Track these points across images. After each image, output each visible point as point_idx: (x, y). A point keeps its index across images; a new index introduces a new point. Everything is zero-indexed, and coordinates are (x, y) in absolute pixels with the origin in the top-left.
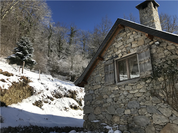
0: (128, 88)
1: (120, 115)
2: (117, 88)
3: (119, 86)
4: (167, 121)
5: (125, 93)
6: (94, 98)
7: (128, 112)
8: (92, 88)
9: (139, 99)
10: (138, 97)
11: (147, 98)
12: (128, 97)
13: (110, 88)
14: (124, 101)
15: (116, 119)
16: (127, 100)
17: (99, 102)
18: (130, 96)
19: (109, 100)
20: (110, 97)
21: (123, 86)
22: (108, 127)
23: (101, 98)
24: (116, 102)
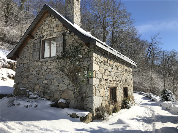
0: (48, 64)
1: (40, 84)
2: (41, 64)
3: (42, 62)
4: (66, 88)
5: (45, 68)
6: (23, 70)
7: (45, 82)
8: (23, 62)
9: (53, 73)
10: (53, 71)
11: (58, 73)
12: (46, 71)
13: (36, 63)
14: (44, 74)
15: (37, 87)
16: (46, 73)
17: (27, 74)
18: (48, 70)
19: (34, 73)
20: (35, 70)
21: (45, 62)
22: (30, 93)
23: (29, 71)
24: (38, 74)
